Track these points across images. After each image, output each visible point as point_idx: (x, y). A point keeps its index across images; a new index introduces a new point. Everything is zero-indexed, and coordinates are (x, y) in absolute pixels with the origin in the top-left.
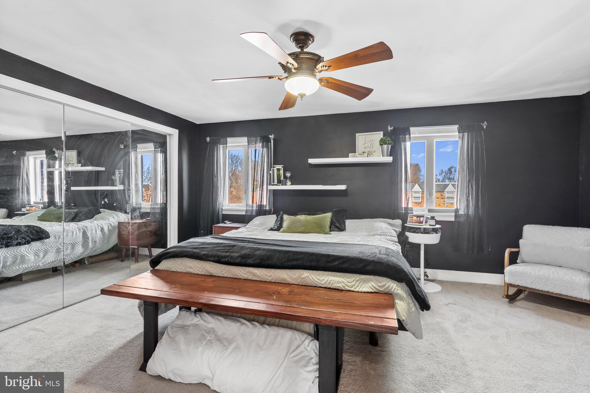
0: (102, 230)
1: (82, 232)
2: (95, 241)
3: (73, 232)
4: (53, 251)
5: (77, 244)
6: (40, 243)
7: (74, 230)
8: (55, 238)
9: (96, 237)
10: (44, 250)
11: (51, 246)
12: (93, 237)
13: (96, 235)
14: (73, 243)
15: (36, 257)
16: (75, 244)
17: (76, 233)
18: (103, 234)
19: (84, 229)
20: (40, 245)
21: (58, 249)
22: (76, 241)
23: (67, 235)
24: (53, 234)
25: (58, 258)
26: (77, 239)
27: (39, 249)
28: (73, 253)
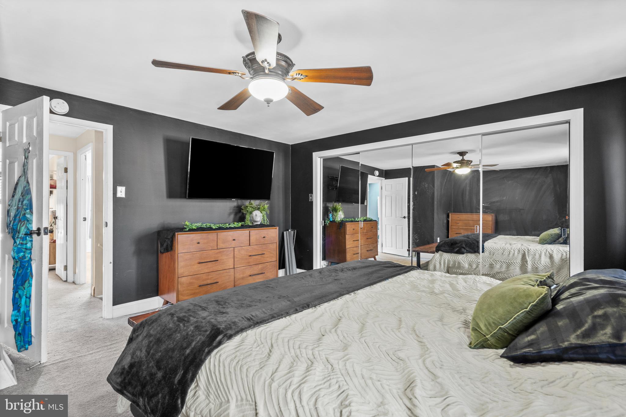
0: (551, 257)
1: (521, 253)
2: (536, 267)
3: (510, 252)
4: (486, 265)
5: (513, 265)
6: (475, 255)
7: (512, 251)
8: (490, 254)
9: (539, 263)
10: (477, 262)
11: (485, 260)
12: (535, 263)
13: (538, 261)
14: (509, 263)
15: (470, 267)
16: (510, 264)
17: (514, 254)
18: (552, 263)
19: (524, 252)
20: (474, 258)
21: (491, 264)
22: (512, 262)
23: (503, 254)
24: (489, 249)
25: (490, 272)
26: (513, 260)
27: (472, 260)
28: (508, 272)
